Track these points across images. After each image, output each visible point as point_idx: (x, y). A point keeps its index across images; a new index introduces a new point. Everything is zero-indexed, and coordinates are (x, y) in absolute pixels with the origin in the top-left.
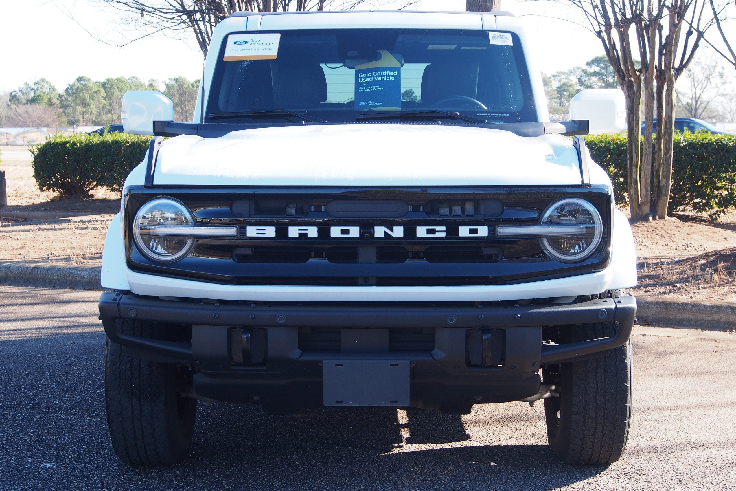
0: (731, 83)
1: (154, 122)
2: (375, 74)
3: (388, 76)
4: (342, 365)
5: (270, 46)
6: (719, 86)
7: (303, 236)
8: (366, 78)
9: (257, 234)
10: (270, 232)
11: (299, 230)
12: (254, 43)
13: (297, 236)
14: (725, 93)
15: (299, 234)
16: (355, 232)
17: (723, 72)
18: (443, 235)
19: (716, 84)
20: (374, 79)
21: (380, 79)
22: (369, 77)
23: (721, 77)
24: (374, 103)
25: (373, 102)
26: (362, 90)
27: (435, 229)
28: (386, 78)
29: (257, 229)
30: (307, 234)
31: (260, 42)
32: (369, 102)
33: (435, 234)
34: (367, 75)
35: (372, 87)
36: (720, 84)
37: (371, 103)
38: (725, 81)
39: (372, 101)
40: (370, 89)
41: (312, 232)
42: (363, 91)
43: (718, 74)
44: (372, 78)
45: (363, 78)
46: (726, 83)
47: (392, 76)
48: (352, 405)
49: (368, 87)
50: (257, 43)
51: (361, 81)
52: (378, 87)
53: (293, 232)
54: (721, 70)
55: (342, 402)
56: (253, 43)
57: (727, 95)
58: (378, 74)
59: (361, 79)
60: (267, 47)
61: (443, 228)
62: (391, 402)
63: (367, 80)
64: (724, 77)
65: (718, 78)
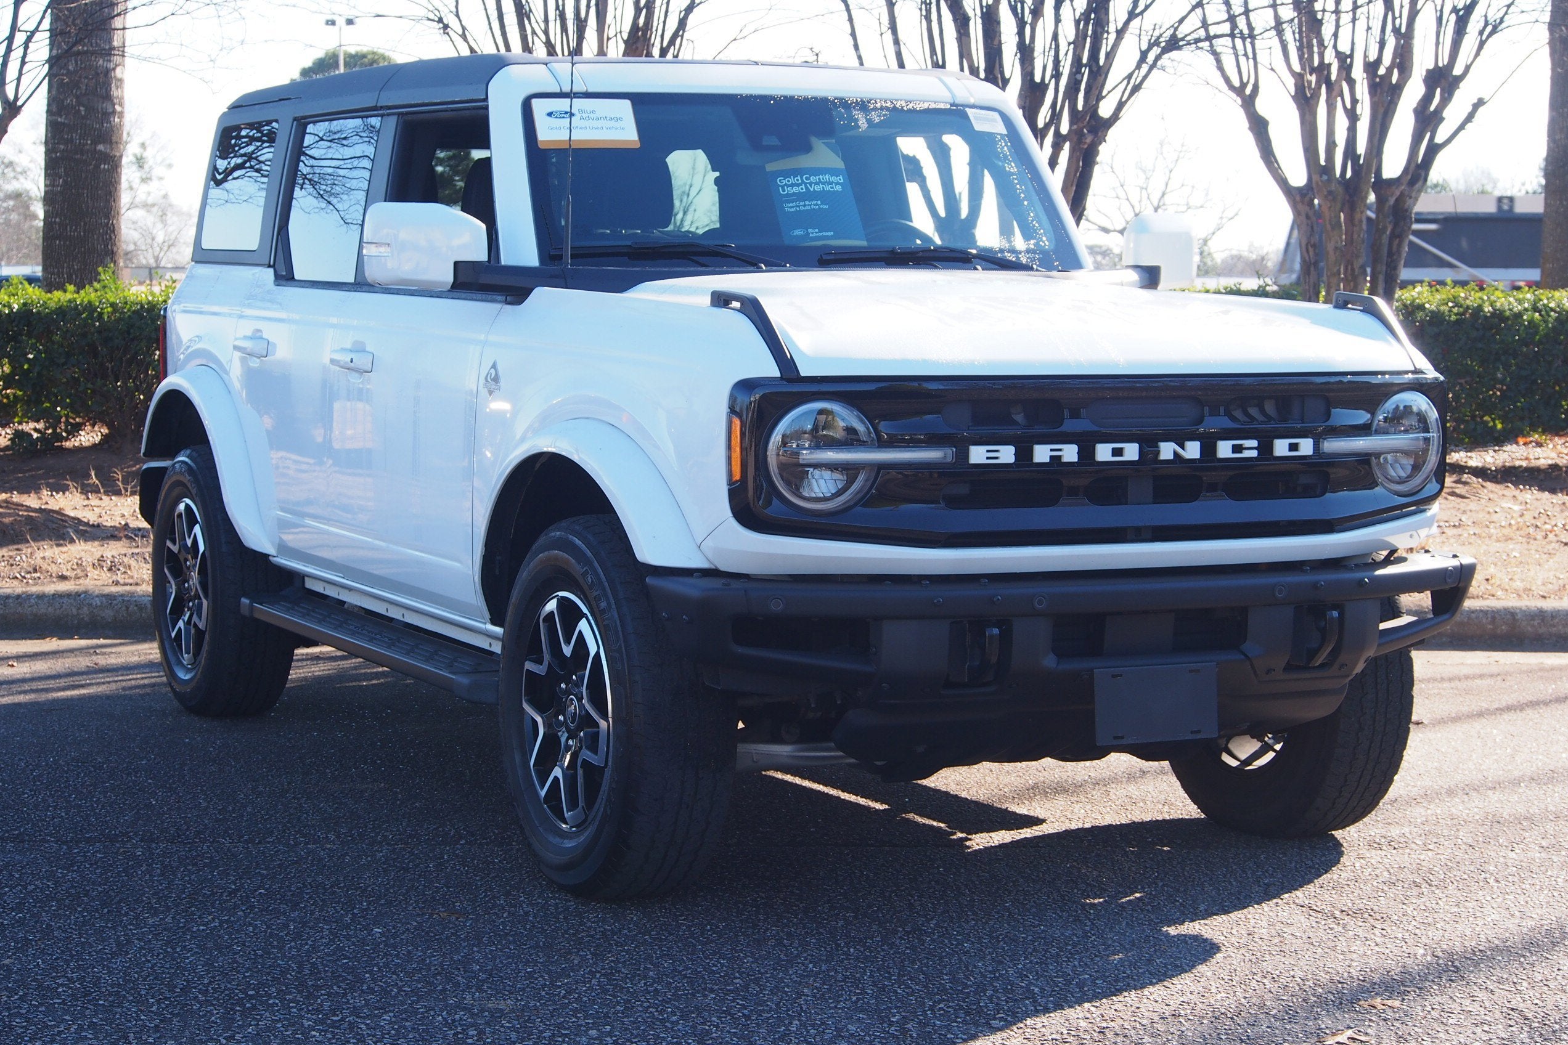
0: (161, 179)
1: (456, 264)
2: (807, 179)
3: (830, 183)
4: (1121, 676)
5: (619, 124)
6: (135, 186)
7: (1056, 460)
8: (792, 185)
9: (988, 458)
10: (1007, 454)
11: (1051, 450)
12: (587, 115)
13: (1047, 460)
14: (150, 201)
15: (1051, 457)
16: (1131, 452)
17: (145, 155)
18: (1254, 454)
19: (130, 183)
20: (807, 188)
21: (817, 188)
22: (798, 185)
23: (140, 167)
24: (820, 232)
25: (817, 230)
26: (791, 207)
27: (1241, 445)
28: (828, 188)
29: (988, 451)
30: (1060, 457)
31: (598, 115)
32: (810, 231)
33: (1241, 452)
34: (792, 180)
35: (807, 203)
36: (138, 181)
37: (813, 232)
38: (149, 176)
39: (814, 229)
40: (805, 205)
41: (1070, 453)
42: (793, 210)
43: (134, 160)
44: (803, 187)
45: (788, 186)
46: (150, 179)
47: (836, 184)
48: (1137, 742)
49: (802, 203)
50: (592, 115)
51: (784, 191)
52: (819, 202)
53: (1042, 454)
54: (138, 151)
55: (1122, 737)
56: (584, 115)
57: (153, 205)
58: (813, 179)
59: (783, 187)
60: (612, 124)
61: (1254, 443)
62: (1192, 732)
63: (795, 190)
64: (146, 167)
65: (135, 168)
